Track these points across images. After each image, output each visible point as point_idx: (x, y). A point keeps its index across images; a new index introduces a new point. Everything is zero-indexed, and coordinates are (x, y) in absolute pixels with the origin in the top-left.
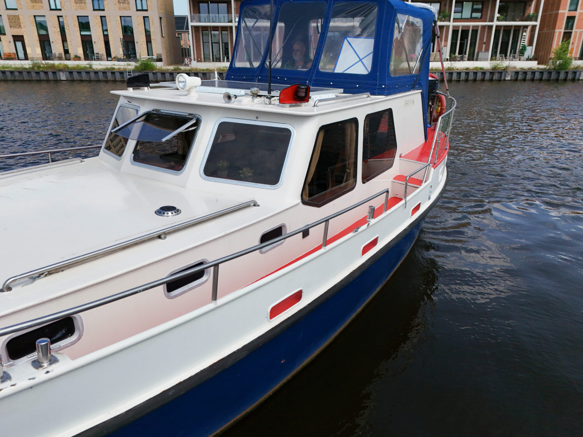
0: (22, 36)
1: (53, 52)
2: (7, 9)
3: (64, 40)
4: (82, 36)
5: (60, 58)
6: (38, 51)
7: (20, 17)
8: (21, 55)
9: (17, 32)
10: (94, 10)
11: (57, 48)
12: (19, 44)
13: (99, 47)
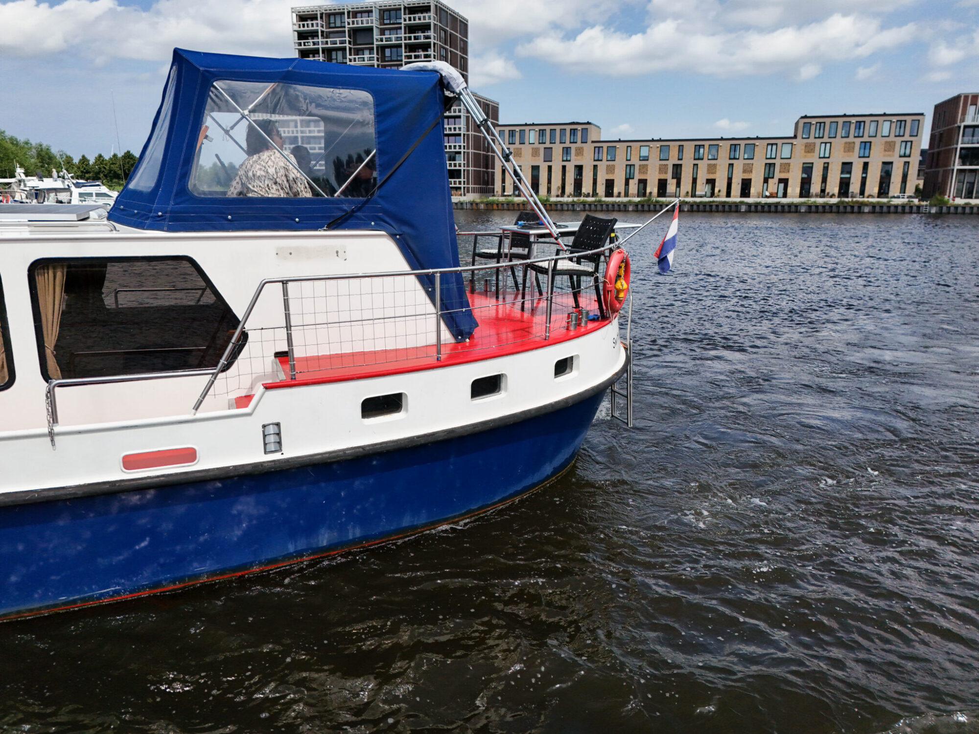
0: (787, 180)
1: (811, 191)
2: (782, 158)
3: (824, 180)
4: (841, 178)
5: (817, 196)
6: (798, 190)
7: (791, 164)
8: (781, 193)
9: (783, 176)
10: (860, 157)
11: (815, 188)
12: (782, 186)
13: (855, 187)
